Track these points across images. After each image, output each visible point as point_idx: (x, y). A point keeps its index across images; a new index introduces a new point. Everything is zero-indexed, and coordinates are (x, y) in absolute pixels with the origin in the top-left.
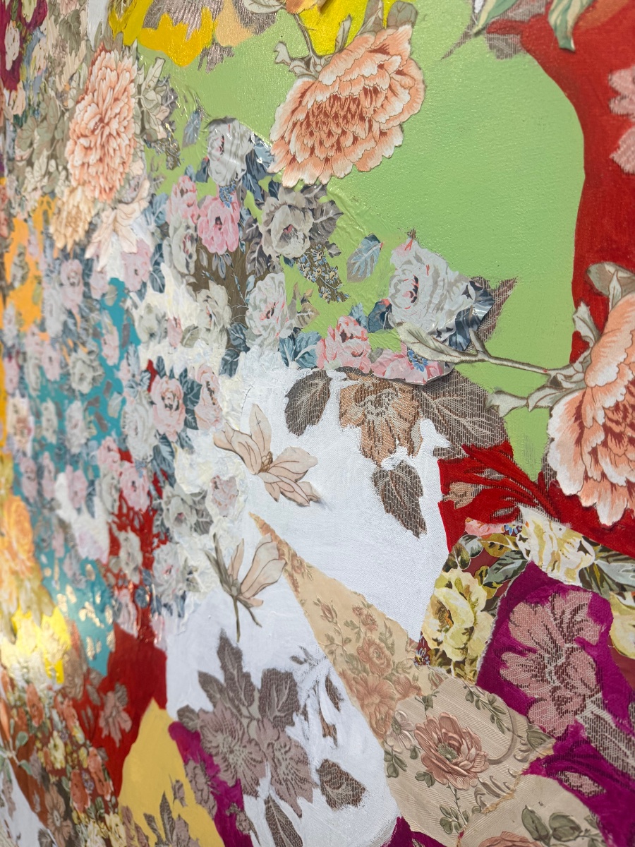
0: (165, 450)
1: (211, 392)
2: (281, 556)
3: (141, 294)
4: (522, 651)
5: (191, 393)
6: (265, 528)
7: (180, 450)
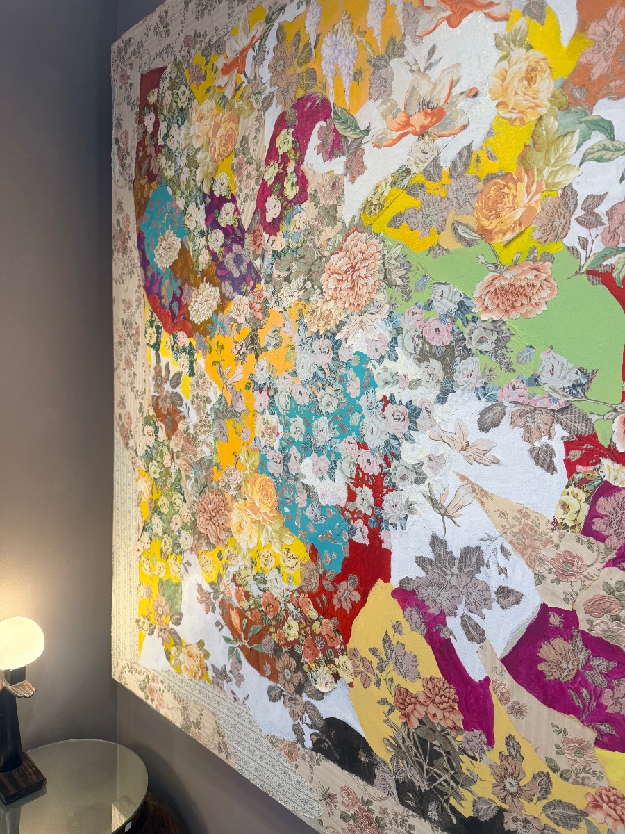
0: (393, 442)
1: (429, 412)
2: (474, 491)
3: (380, 361)
4: (602, 517)
5: (414, 413)
6: (463, 478)
7: (404, 441)
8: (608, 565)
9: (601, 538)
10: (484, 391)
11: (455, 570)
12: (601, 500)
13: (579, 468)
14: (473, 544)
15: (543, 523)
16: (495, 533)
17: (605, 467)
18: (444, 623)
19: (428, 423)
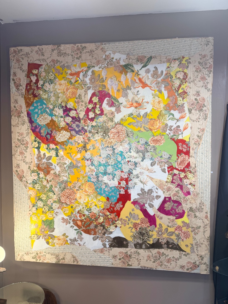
0: (131, 170)
1: (139, 163)
2: (150, 178)
3: (127, 153)
4: (174, 179)
5: (136, 164)
6: (148, 176)
7: (134, 170)
8: (176, 187)
9: (174, 183)
10: (152, 159)
11: (147, 194)
12: (174, 177)
13: (170, 171)
14: (150, 188)
15: (164, 182)
16: (155, 185)
17: (175, 171)
18: (144, 206)
19: (139, 165)
